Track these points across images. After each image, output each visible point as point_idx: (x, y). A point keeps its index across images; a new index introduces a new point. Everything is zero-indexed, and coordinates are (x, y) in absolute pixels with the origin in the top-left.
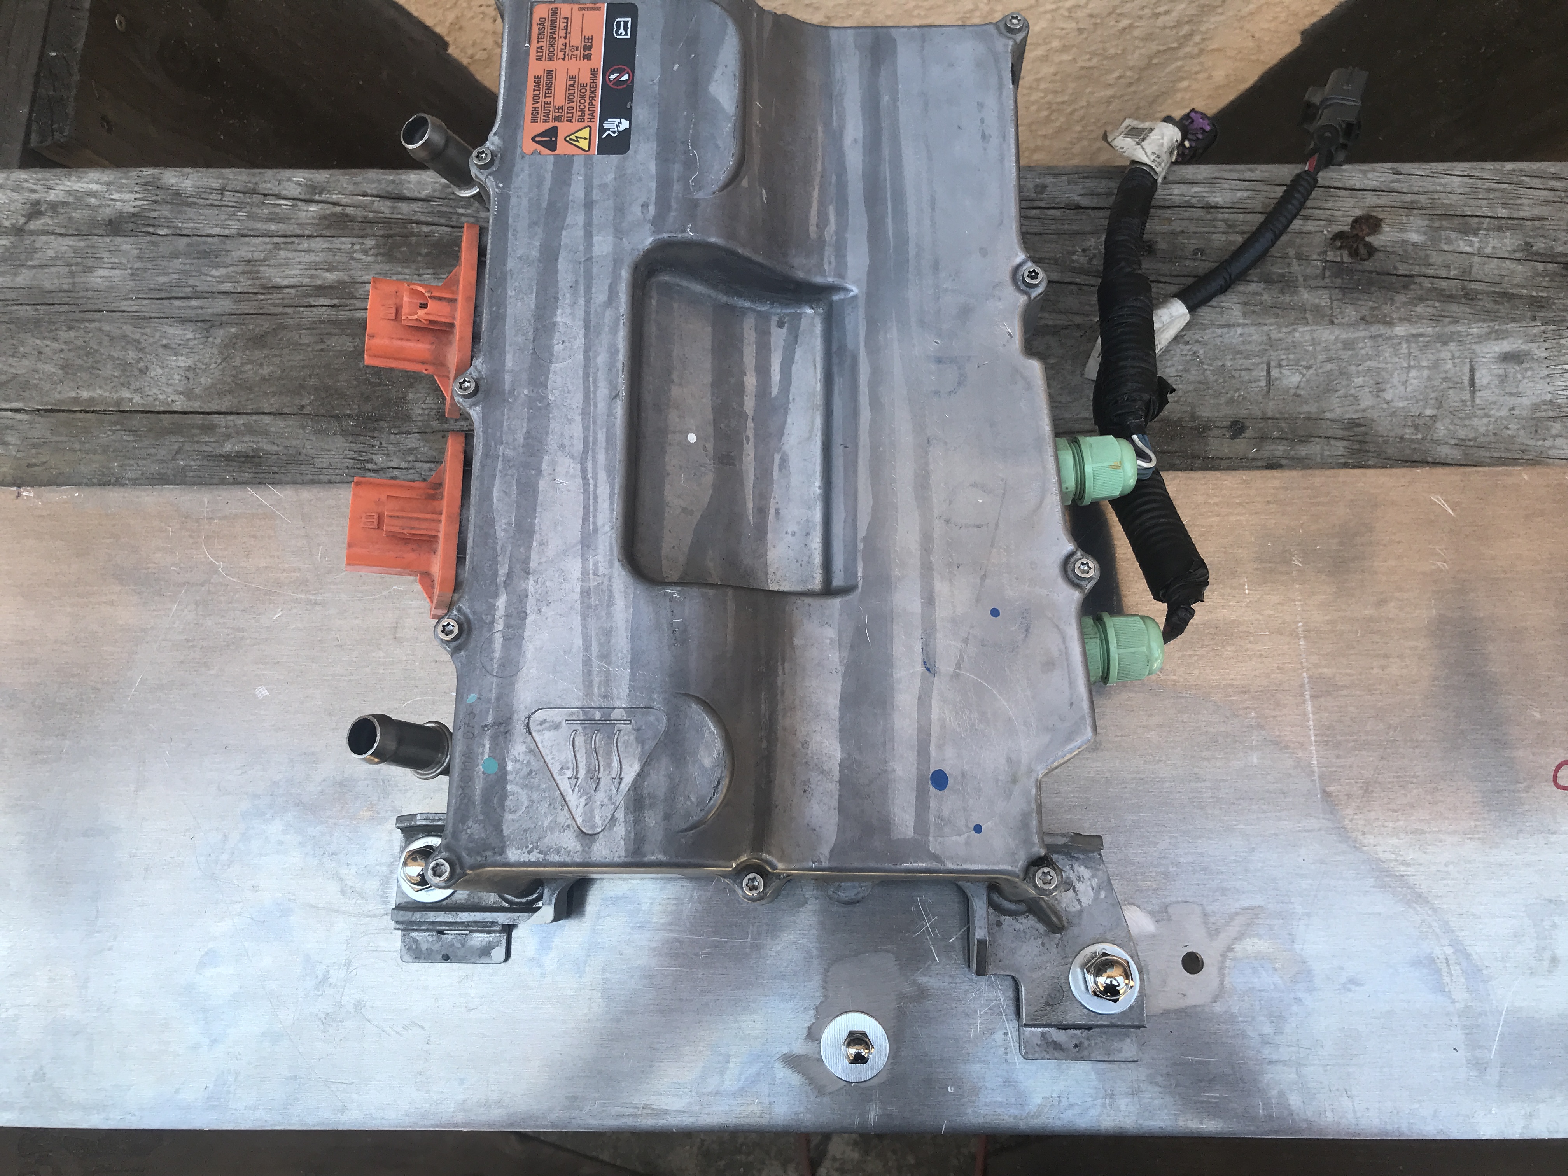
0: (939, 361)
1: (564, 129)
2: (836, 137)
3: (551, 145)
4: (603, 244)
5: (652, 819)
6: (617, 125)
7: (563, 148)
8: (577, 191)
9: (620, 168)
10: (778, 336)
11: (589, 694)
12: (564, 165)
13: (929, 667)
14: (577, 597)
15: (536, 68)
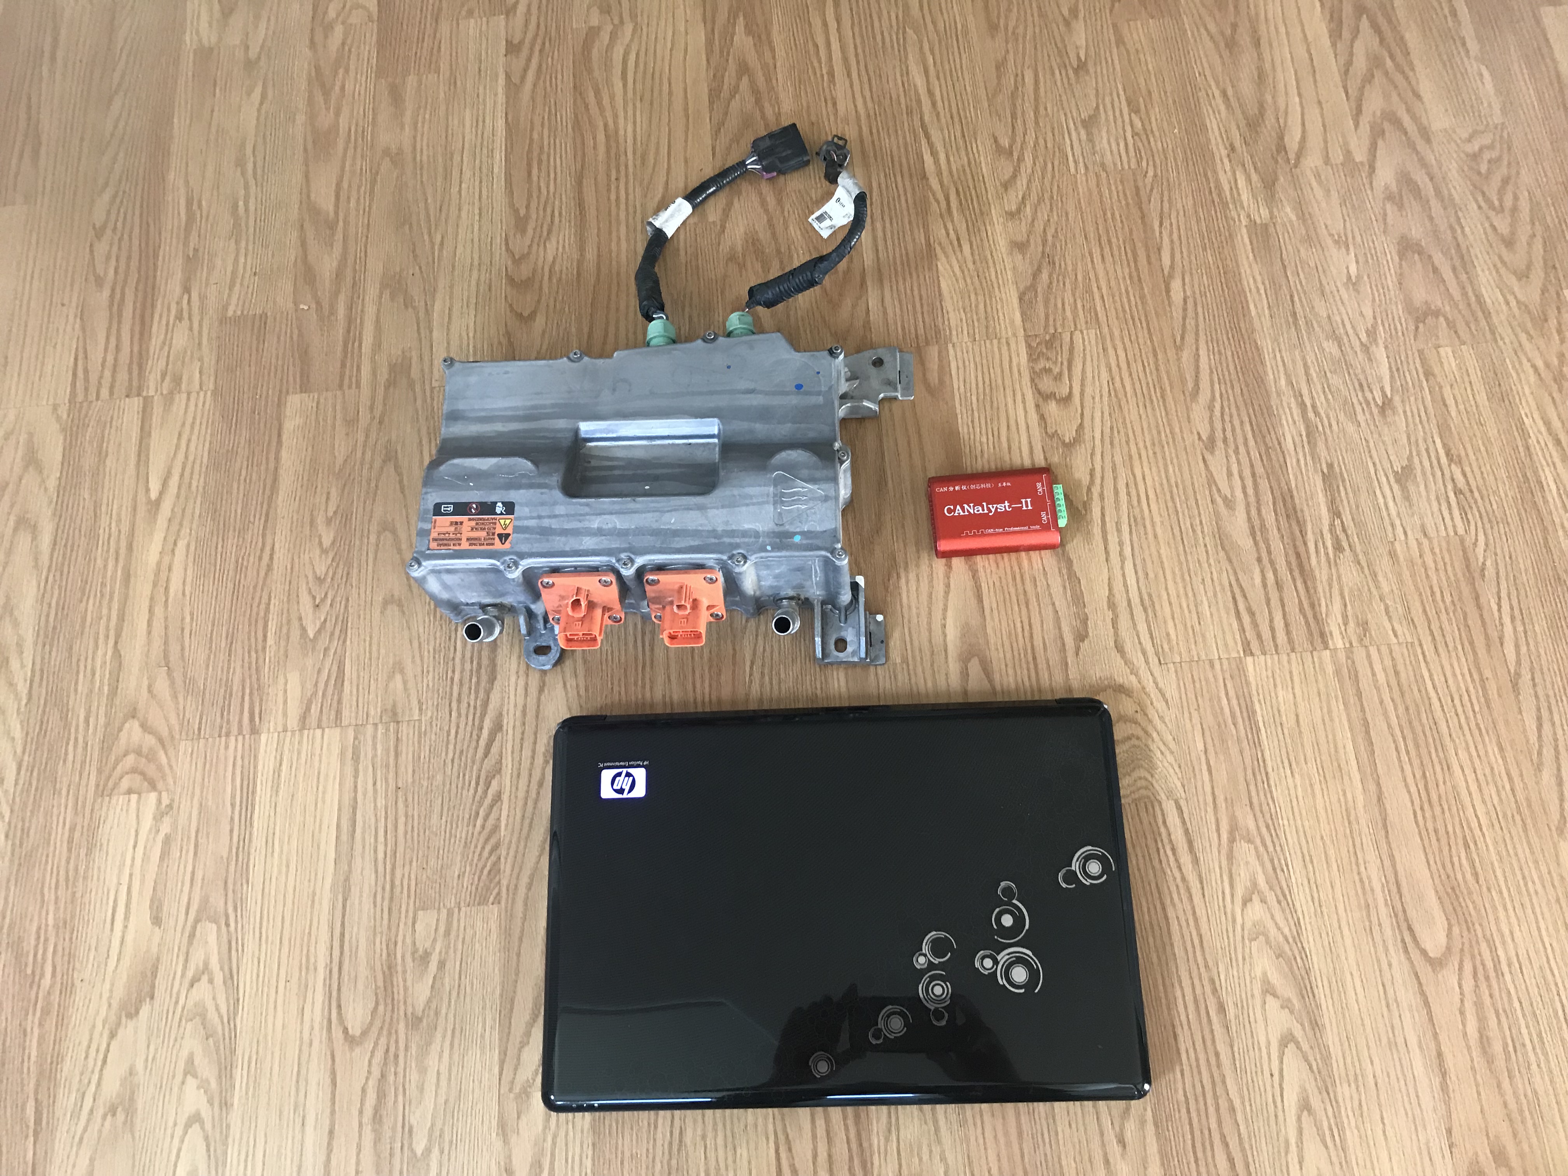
0: (614, 390)
1: (499, 530)
2: (500, 434)
3: (507, 536)
4: (560, 510)
5: (818, 474)
6: (499, 508)
7: (509, 530)
8: (532, 523)
9: (521, 505)
10: (594, 463)
11: (767, 503)
12: (517, 529)
13: (752, 391)
14: (725, 511)
15: (465, 545)
